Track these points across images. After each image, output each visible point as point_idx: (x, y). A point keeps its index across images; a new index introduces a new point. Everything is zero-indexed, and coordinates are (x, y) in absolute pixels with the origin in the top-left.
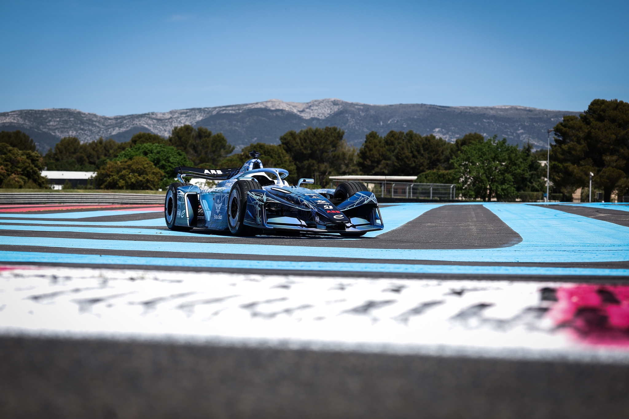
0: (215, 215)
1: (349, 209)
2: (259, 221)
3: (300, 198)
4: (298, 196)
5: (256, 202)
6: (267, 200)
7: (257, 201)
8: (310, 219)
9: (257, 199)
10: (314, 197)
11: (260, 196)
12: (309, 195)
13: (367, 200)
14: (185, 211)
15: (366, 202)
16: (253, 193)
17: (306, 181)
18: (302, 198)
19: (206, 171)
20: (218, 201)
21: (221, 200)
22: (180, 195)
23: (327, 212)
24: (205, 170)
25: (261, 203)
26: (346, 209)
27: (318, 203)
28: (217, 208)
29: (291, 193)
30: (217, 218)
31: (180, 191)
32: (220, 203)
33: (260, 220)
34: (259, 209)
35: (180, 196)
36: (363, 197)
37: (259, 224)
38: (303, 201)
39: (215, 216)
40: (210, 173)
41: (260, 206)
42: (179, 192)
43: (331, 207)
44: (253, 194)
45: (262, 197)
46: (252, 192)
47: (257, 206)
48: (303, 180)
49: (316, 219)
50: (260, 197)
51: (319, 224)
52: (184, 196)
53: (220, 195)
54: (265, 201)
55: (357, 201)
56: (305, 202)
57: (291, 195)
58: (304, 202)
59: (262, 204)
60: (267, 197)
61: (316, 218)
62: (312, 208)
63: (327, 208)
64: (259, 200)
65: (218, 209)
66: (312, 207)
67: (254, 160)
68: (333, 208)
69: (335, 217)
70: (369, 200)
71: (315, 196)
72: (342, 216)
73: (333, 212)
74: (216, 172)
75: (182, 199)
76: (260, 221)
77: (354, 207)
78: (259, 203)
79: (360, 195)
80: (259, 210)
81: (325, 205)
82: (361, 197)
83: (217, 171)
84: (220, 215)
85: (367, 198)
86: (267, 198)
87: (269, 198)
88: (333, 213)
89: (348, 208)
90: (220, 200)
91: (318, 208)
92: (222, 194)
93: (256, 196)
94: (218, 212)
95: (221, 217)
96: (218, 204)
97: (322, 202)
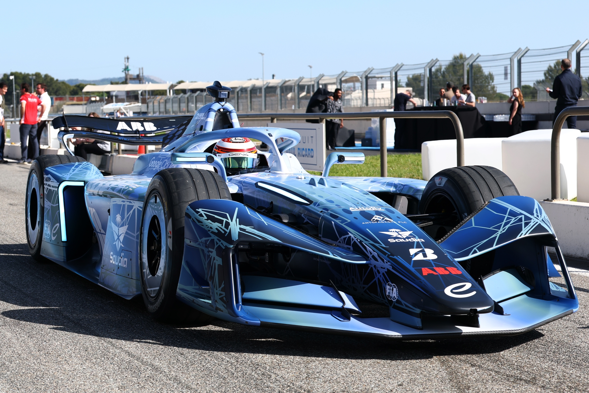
0: (112, 253)
1: (479, 253)
3: (337, 221)
4: (332, 215)
5: (210, 238)
6: (241, 235)
7: (213, 237)
8: (367, 286)
9: (213, 232)
10: (376, 217)
11: (221, 222)
12: (361, 209)
13: (526, 224)
14: (58, 224)
15: (525, 233)
16: (203, 213)
17: (346, 159)
18: (343, 221)
19: (121, 126)
20: (118, 218)
21: (126, 218)
22: (49, 185)
23: (421, 272)
24: (120, 123)
25: (224, 244)
26: (471, 256)
27: (391, 240)
28: (116, 237)
29: (311, 202)
30: (117, 264)
31: (49, 176)
32: (123, 225)
33: (220, 294)
34: (218, 261)
35: (49, 188)
36: (513, 214)
37: (217, 309)
38: (346, 232)
39: (112, 256)
40: (129, 129)
42: (49, 179)
43: (431, 255)
44: (201, 215)
45: (227, 225)
46: (200, 210)
47: (214, 254)
48: (337, 158)
49: (388, 291)
50: (220, 225)
51: (395, 307)
52: (56, 189)
53: (123, 203)
54: (235, 236)
55: (499, 228)
56: (352, 236)
57: (312, 207)
58: (350, 234)
59: (226, 247)
60: (243, 227)
61: (388, 287)
62: (373, 257)
63: (420, 257)
64: (219, 234)
65: (118, 239)
66: (375, 254)
67: (216, 106)
68: (435, 257)
69: (448, 291)
70: (532, 224)
71: (378, 213)
72: (468, 285)
73: (441, 271)
74: (143, 125)
75: (53, 196)
76: (221, 299)
77: (495, 247)
78: (219, 243)
79: (504, 210)
80: (219, 265)
81: (411, 245)
82: (507, 216)
83: (145, 124)
84: (124, 257)
85: (527, 218)
86: (240, 229)
87: (248, 228)
88: (442, 275)
89: (475, 252)
90: (123, 218)
91: (395, 257)
92: (127, 202)
93: (209, 221)
94: (118, 248)
95: (125, 261)
96: (118, 227)
97: (399, 234)
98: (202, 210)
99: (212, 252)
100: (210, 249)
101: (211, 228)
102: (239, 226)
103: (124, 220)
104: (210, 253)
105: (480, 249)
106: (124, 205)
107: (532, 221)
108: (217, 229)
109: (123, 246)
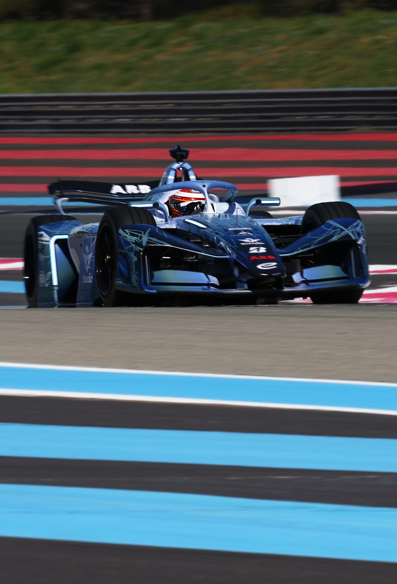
0: (84, 275)
1: (301, 251)
2: (134, 280)
3: (218, 236)
5: (131, 246)
6: (148, 243)
7: (133, 245)
9: (133, 243)
10: (242, 233)
11: (137, 236)
12: (235, 229)
13: (339, 234)
15: (336, 238)
17: (262, 202)
18: (221, 236)
19: (116, 189)
20: (87, 249)
22: (42, 241)
23: (250, 258)
24: (115, 186)
25: (138, 248)
26: (294, 253)
27: (243, 244)
28: (86, 263)
29: (208, 226)
30: (86, 282)
31: (43, 232)
33: (136, 278)
34: (135, 259)
35: (43, 243)
36: (335, 228)
37: (134, 287)
38: (219, 242)
39: (84, 277)
40: (124, 192)
41: (137, 253)
42: (42, 236)
43: (262, 250)
44: (127, 233)
45: (141, 237)
46: (127, 231)
47: (133, 255)
48: (255, 202)
49: (235, 272)
50: (137, 238)
51: (238, 281)
52: (49, 243)
53: (89, 237)
54: (144, 244)
55: (321, 237)
57: (208, 230)
58: (221, 243)
59: (139, 250)
61: (235, 270)
62: (229, 253)
63: (255, 251)
64: (136, 243)
65: (87, 263)
66: (231, 252)
67: (177, 166)
68: (265, 251)
69: (260, 266)
70: (343, 234)
72: (275, 264)
73: (262, 258)
76: (136, 281)
77: (314, 247)
78: (136, 249)
79: (331, 227)
81: (254, 246)
82: (330, 230)
84: (91, 276)
85: (342, 230)
86: (149, 239)
87: (153, 239)
88: (262, 260)
89: (299, 251)
91: (240, 252)
92: (92, 235)
93: (131, 236)
94: (87, 270)
95: (92, 278)
96: (87, 255)
97: (251, 241)
98: (128, 230)
99: (131, 254)
100: (131, 253)
101: (132, 240)
102: (148, 238)
103: (90, 249)
104: (131, 255)
105: (302, 249)
106: (90, 238)
107: (344, 232)
108: (135, 240)
109: (90, 268)
